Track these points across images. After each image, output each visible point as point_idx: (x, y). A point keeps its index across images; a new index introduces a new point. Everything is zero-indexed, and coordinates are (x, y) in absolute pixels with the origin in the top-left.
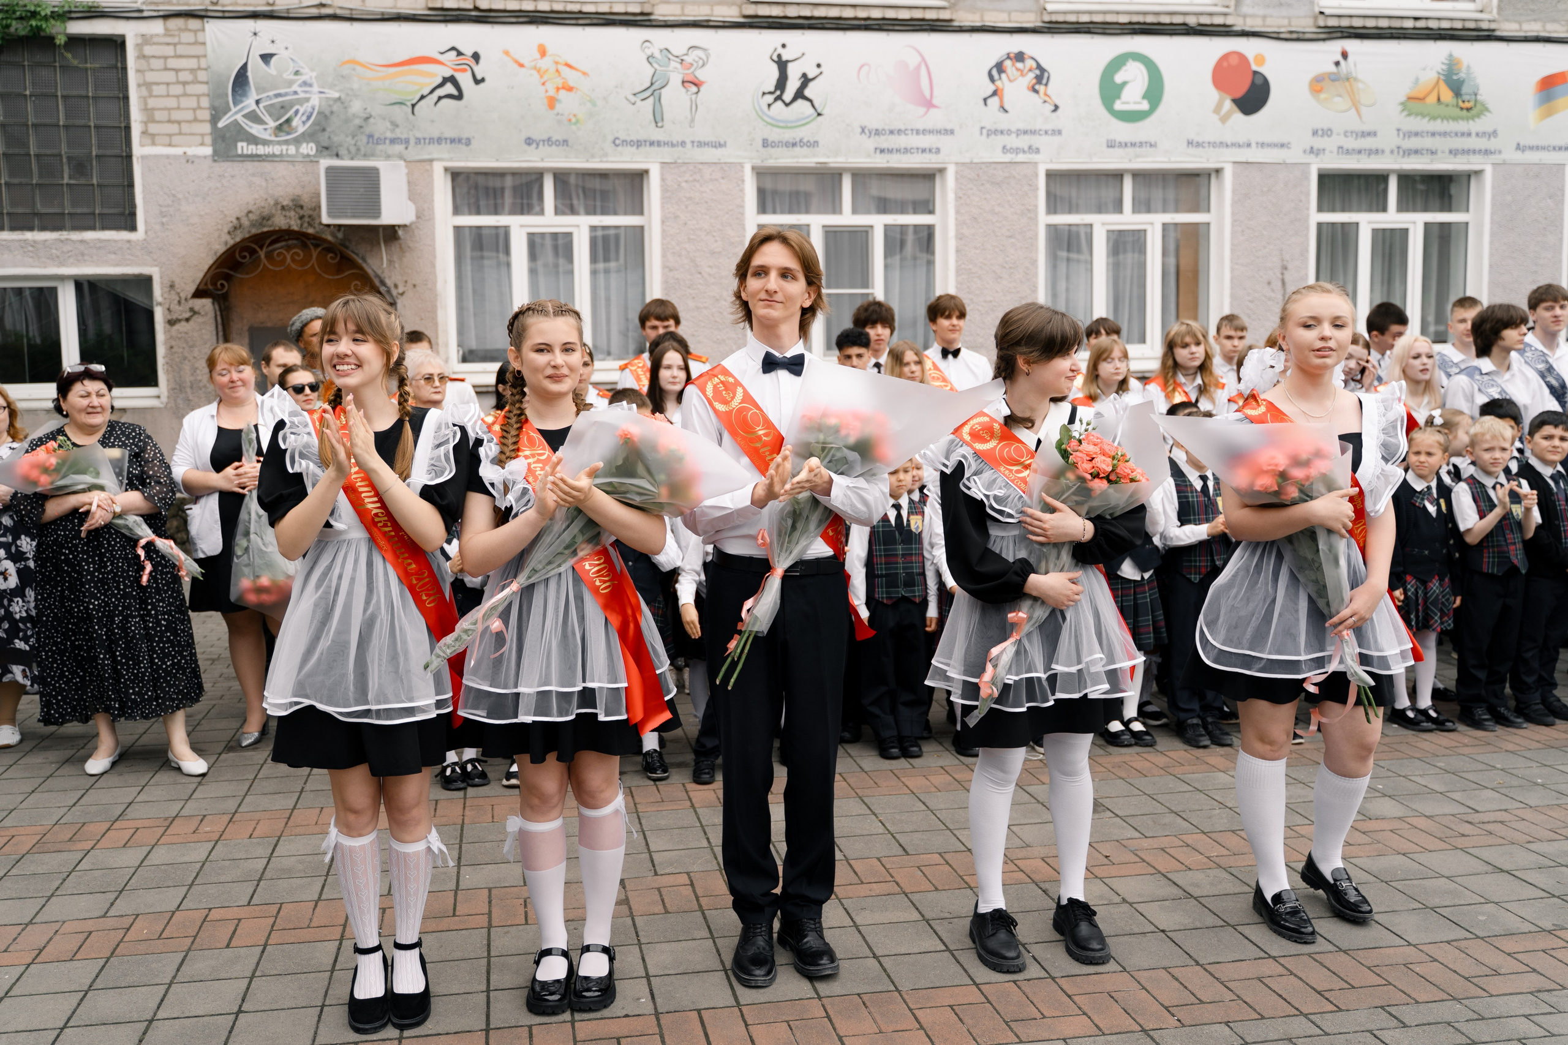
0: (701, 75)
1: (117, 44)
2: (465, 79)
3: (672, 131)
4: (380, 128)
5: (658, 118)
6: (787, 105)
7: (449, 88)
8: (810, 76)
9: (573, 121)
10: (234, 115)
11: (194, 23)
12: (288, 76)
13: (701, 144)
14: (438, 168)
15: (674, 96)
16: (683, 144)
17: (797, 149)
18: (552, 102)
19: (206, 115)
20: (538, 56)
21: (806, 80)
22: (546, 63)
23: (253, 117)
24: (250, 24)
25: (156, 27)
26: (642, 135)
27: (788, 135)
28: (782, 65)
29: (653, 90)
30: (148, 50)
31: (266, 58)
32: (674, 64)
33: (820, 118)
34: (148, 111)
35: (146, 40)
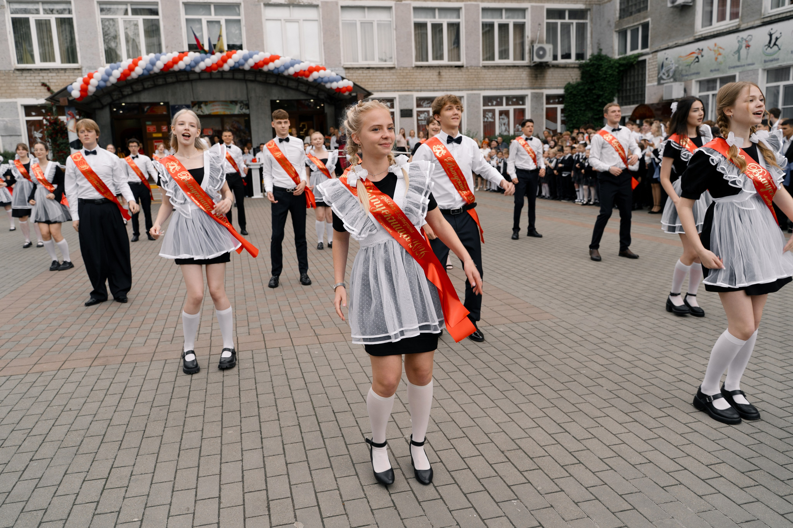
0: (750, 43)
1: (644, 61)
2: (700, 56)
3: (743, 62)
4: (684, 73)
5: (739, 59)
6: (771, 48)
7: (697, 60)
8: (778, 37)
9: (720, 63)
10: (661, 74)
11: (656, 53)
12: (670, 63)
13: (749, 65)
14: (693, 82)
15: (743, 51)
16: (744, 65)
17: (773, 62)
18: (716, 59)
19: (657, 75)
20: (714, 46)
21: (777, 39)
22: (716, 48)
23: (664, 74)
24: (664, 52)
25: (650, 56)
26: (735, 64)
27: (771, 58)
28: (771, 35)
29: (738, 51)
30: (650, 61)
31: (667, 59)
32: (744, 42)
33: (780, 51)
34: (649, 75)
35: (650, 59)
